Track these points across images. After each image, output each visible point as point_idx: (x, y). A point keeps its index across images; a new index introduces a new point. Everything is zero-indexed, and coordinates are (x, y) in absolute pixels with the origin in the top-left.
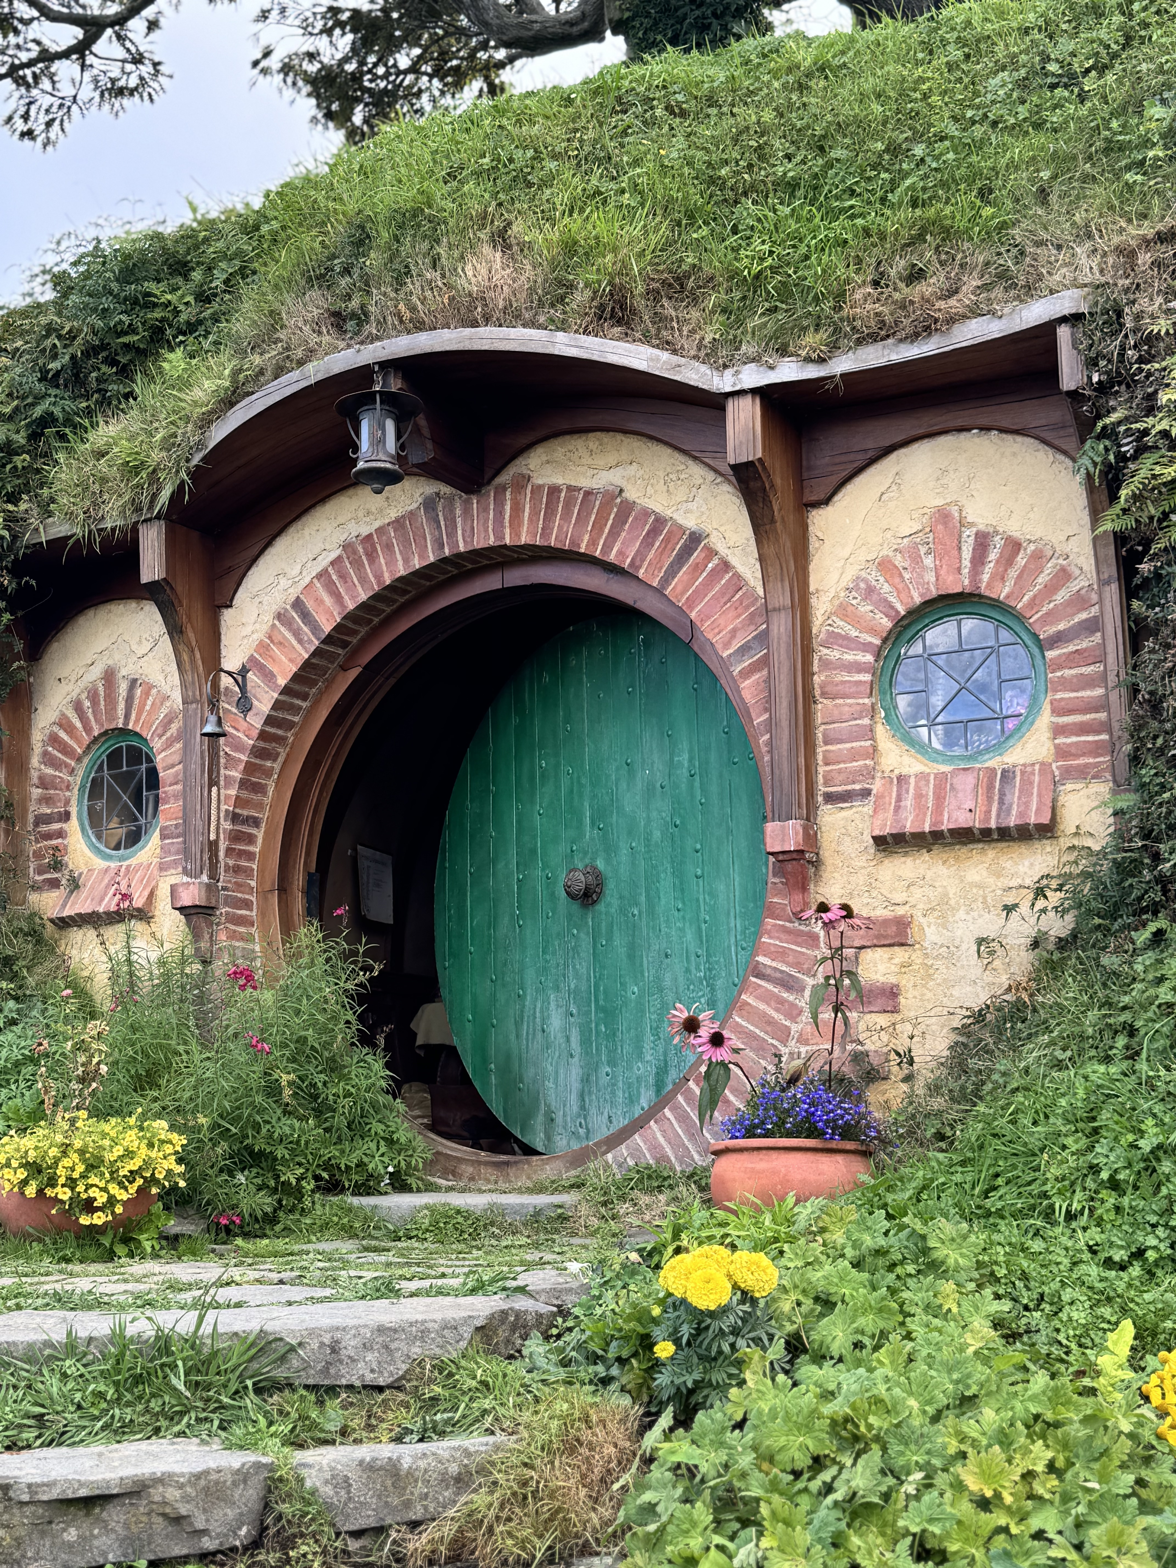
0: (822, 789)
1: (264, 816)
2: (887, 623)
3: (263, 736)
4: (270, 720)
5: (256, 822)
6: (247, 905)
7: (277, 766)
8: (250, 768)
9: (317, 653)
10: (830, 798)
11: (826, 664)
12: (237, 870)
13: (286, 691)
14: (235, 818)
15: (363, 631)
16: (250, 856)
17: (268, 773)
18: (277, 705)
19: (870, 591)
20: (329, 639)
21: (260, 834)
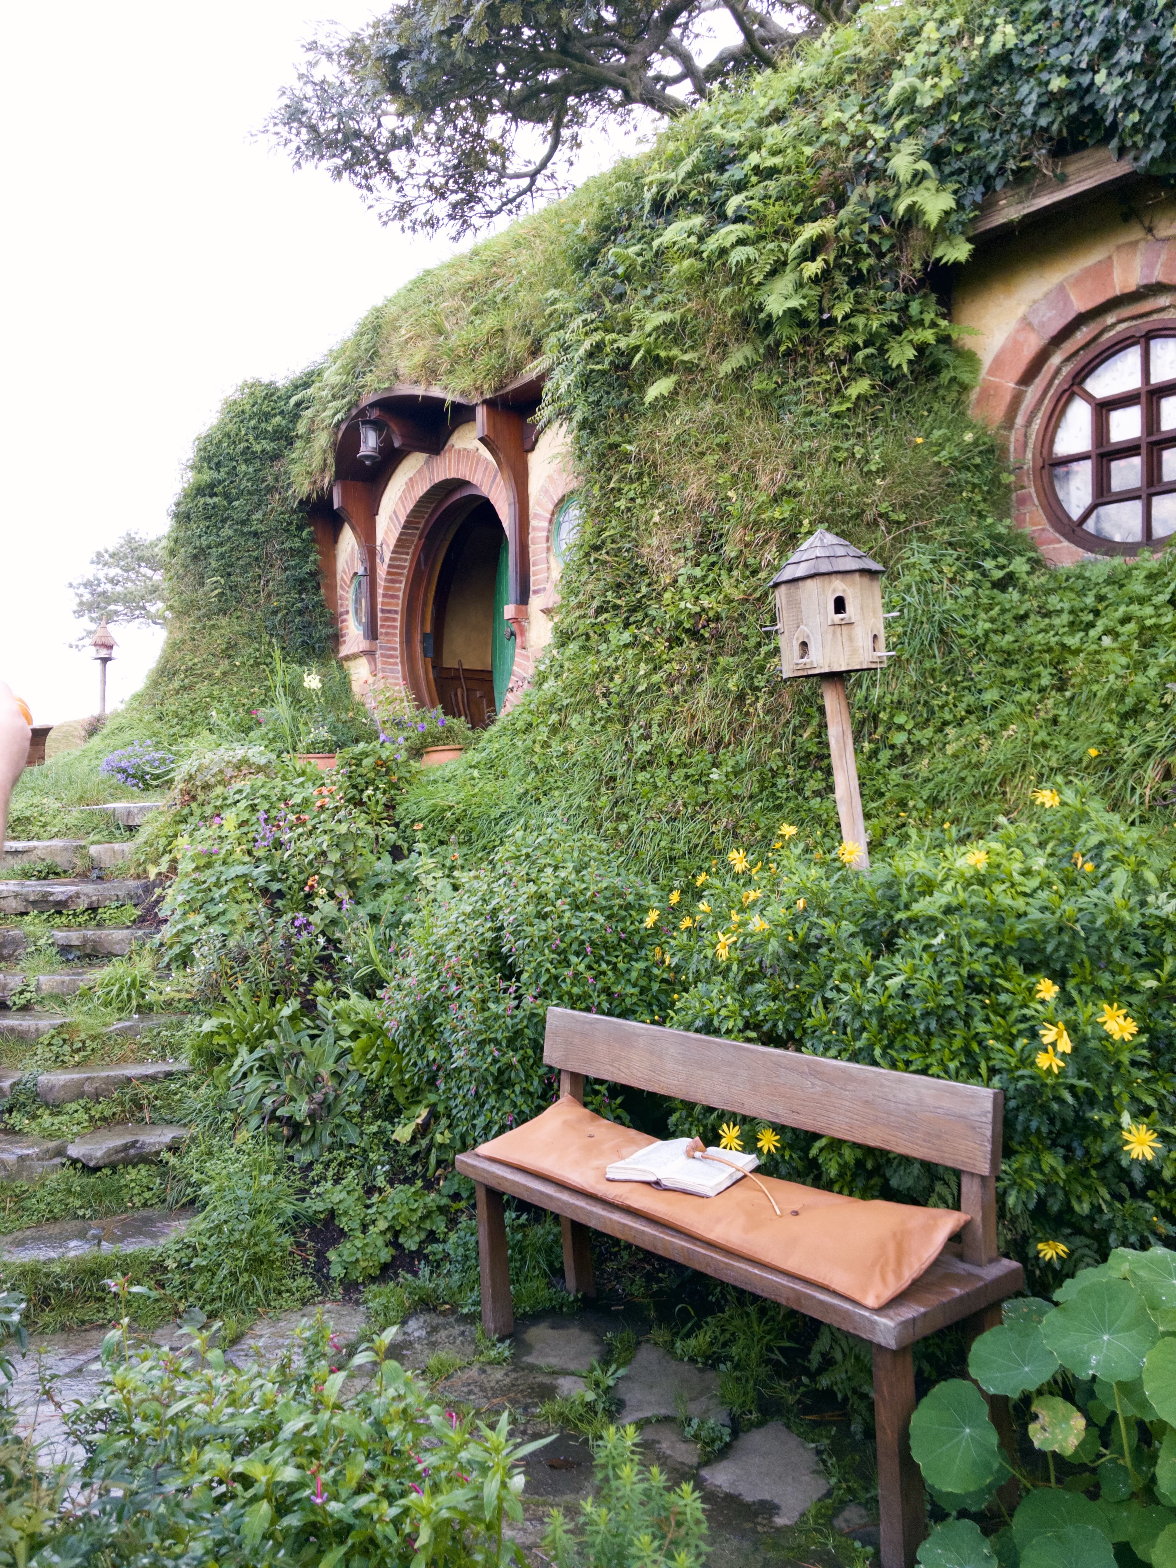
0: (532, 588)
1: (399, 609)
2: (551, 507)
3: (389, 573)
4: (390, 566)
5: (396, 612)
6: (395, 649)
7: (403, 586)
8: (386, 588)
9: (401, 534)
10: (536, 592)
11: (534, 529)
12: (387, 634)
13: (393, 552)
14: (383, 611)
15: (423, 521)
16: (395, 627)
17: (399, 589)
18: (391, 559)
19: (547, 491)
20: (404, 527)
21: (398, 617)
